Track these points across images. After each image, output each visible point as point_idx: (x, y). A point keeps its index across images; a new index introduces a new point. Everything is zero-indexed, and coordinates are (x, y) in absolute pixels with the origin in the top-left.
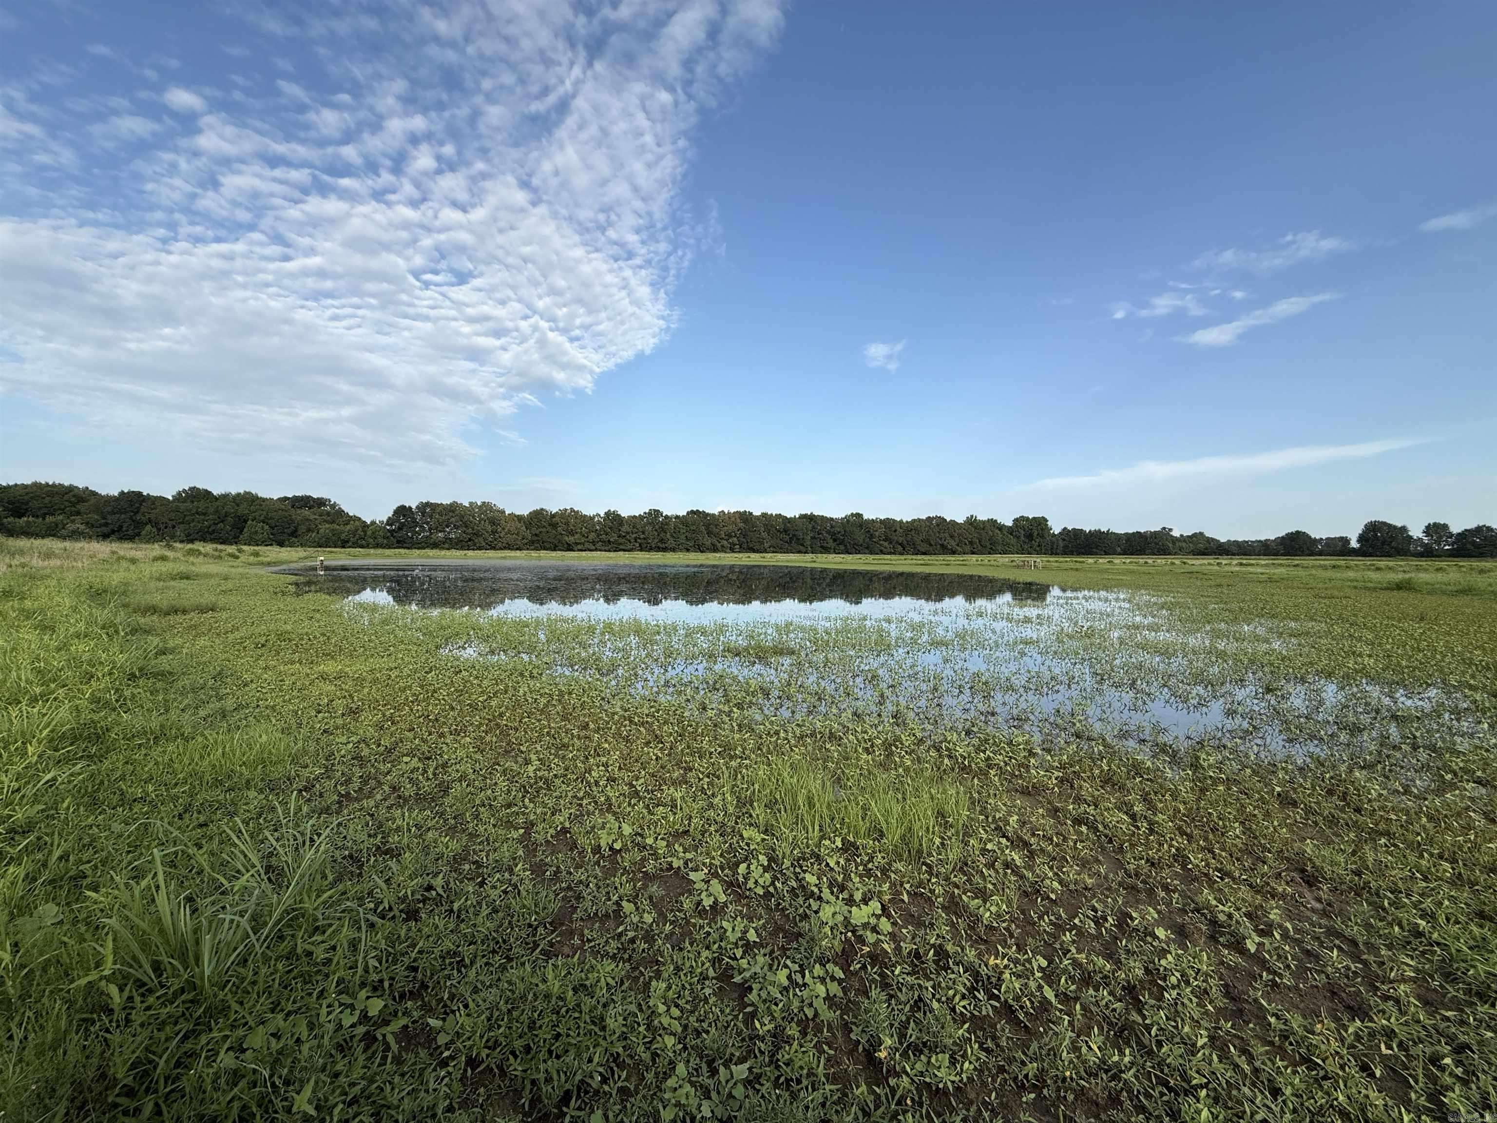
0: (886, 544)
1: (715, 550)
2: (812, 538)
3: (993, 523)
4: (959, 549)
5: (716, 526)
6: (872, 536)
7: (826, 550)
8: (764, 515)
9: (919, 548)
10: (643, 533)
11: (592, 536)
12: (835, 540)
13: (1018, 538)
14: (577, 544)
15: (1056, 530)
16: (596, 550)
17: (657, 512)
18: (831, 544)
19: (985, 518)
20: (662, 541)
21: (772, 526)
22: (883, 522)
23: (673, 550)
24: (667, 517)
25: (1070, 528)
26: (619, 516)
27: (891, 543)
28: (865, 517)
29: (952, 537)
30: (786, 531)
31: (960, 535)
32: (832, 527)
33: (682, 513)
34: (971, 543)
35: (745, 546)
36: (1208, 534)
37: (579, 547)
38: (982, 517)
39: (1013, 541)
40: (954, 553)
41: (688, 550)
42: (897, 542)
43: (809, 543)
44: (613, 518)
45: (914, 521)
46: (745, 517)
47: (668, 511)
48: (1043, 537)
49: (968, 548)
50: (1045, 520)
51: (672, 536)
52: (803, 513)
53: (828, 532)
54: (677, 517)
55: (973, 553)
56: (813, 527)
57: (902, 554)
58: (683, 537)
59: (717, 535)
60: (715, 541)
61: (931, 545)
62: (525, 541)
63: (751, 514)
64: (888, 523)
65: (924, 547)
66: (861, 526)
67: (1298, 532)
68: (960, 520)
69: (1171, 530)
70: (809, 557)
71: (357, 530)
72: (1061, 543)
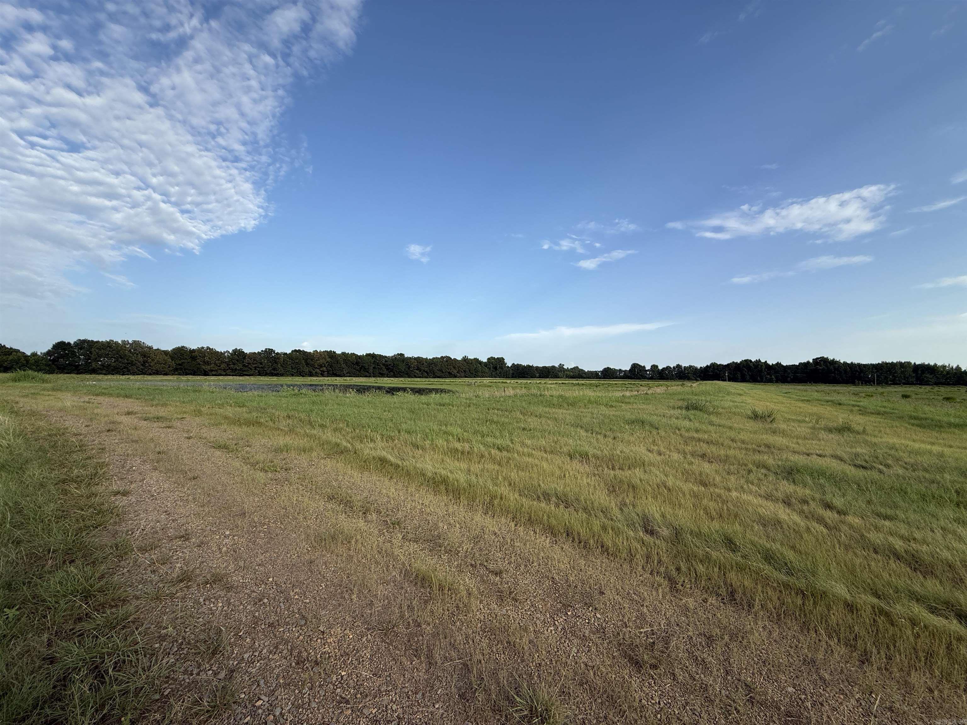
0: (417, 372)
1: (311, 375)
2: (374, 368)
3: (476, 360)
4: (458, 375)
5: (312, 360)
6: (409, 367)
7: (382, 375)
8: (343, 354)
9: (436, 374)
10: (261, 363)
11: (223, 366)
12: (387, 369)
13: (490, 368)
14: (212, 371)
15: (509, 364)
16: (226, 375)
17: (271, 351)
18: (385, 371)
19: (472, 358)
20: (274, 369)
21: (349, 360)
22: (415, 359)
23: (282, 375)
24: (278, 354)
25: (516, 364)
26: (243, 352)
27: (420, 371)
28: (406, 356)
29: (454, 368)
30: (357, 363)
31: (459, 367)
32: (386, 361)
33: (289, 351)
34: (465, 371)
35: (331, 372)
36: (580, 368)
37: (214, 373)
38: (471, 357)
39: (487, 370)
40: (455, 377)
41: (293, 375)
42: (424, 371)
43: (371, 371)
44: (238, 354)
45: (434, 358)
46: (331, 355)
47: (278, 350)
48: (502, 368)
49: (463, 374)
50: (503, 359)
51: (281, 366)
52: (368, 353)
53: (384, 365)
54: (285, 354)
55: (466, 377)
56: (375, 361)
57: (427, 377)
58: (290, 367)
59: (313, 366)
60: (311, 369)
61: (443, 372)
62: (171, 369)
63: (334, 352)
64: (419, 360)
65: (439, 374)
66: (403, 361)
67: (608, 368)
68: (459, 358)
69: (563, 365)
70: (372, 380)
71: (19, 360)
72: (511, 372)
